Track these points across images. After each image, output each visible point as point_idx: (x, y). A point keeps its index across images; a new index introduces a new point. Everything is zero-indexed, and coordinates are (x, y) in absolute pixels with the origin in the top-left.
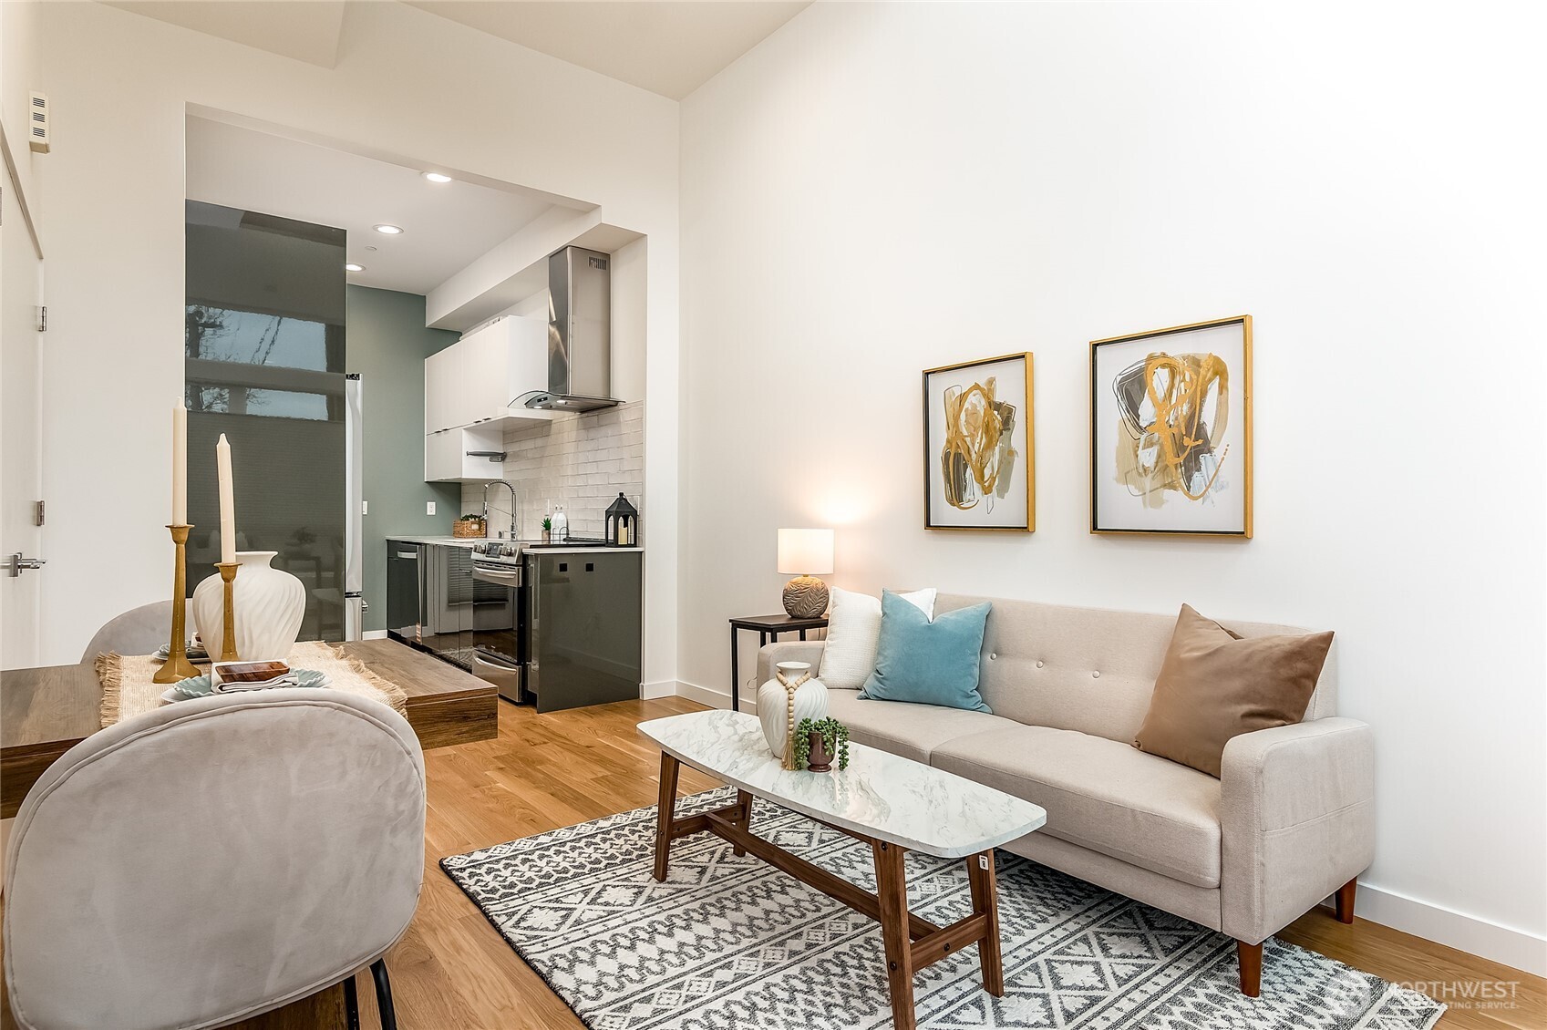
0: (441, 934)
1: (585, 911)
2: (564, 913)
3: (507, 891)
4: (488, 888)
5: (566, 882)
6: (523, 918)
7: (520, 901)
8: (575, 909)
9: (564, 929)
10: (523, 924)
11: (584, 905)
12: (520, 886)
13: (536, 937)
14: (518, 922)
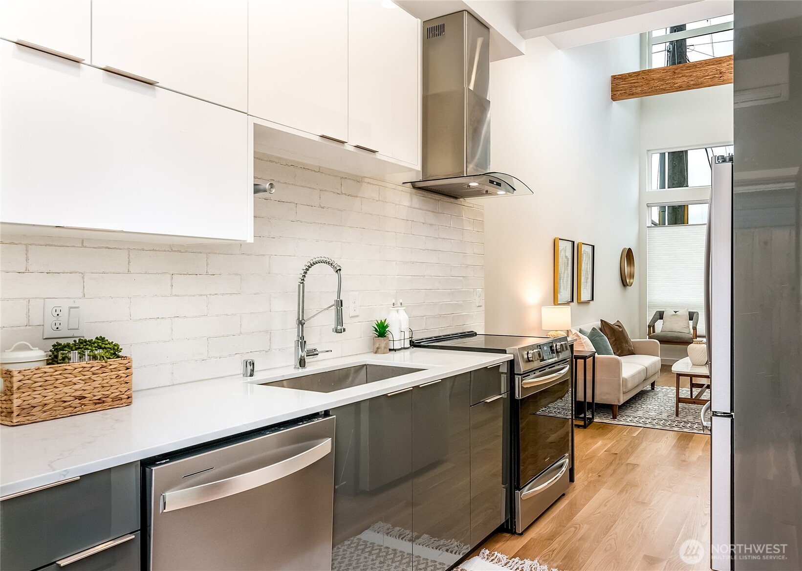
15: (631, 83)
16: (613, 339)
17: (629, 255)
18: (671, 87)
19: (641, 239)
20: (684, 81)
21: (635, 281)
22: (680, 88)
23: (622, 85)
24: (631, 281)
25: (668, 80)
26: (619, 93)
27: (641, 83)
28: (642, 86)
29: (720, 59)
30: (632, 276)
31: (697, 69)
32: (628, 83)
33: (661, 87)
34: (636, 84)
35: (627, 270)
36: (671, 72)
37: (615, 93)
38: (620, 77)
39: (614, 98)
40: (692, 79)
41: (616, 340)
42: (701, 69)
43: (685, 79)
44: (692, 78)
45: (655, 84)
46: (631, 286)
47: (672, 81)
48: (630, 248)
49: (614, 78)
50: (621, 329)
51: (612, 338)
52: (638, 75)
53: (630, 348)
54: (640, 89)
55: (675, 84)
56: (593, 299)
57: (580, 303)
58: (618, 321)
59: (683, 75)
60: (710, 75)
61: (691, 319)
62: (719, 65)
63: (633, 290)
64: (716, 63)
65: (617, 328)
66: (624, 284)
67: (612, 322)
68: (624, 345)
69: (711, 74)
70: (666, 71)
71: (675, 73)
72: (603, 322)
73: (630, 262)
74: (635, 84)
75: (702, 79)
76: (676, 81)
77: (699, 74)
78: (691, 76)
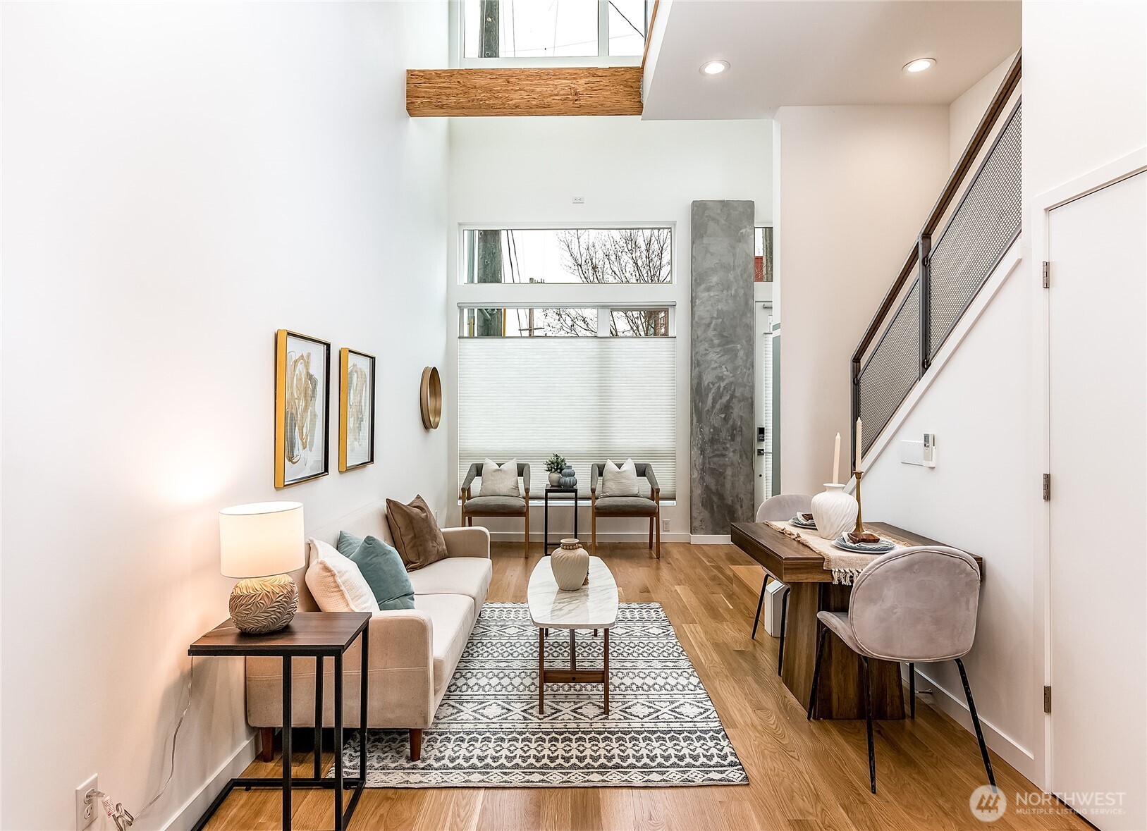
0: (749, 722)
1: (665, 708)
2: (677, 710)
3: (703, 735)
4: (715, 741)
5: (664, 729)
6: (701, 714)
7: (698, 725)
8: (670, 710)
9: (682, 701)
10: (702, 710)
11: (663, 710)
12: (694, 736)
13: (699, 702)
14: (705, 712)
15: (439, 88)
16: (410, 537)
17: (433, 379)
18: (503, 104)
19: (451, 355)
20: (523, 98)
21: (443, 420)
22: (516, 107)
23: (425, 89)
24: (437, 419)
25: (498, 91)
26: (419, 101)
27: (455, 91)
28: (457, 94)
29: (575, 72)
30: (438, 412)
31: (543, 82)
32: (435, 87)
33: (487, 102)
34: (448, 91)
35: (430, 403)
36: (503, 80)
37: (414, 100)
38: (422, 74)
39: (412, 110)
40: (535, 96)
41: (415, 537)
42: (548, 82)
43: (524, 95)
44: (534, 94)
45: (478, 95)
46: (436, 428)
47: (504, 94)
48: (434, 368)
49: (411, 74)
50: (423, 515)
51: (408, 535)
52: (451, 76)
53: (440, 549)
54: (453, 100)
55: (508, 100)
56: (372, 460)
57: (346, 470)
58: (418, 497)
59: (522, 87)
60: (562, 95)
61: (520, 474)
62: (575, 81)
63: (438, 434)
64: (569, 77)
65: (417, 514)
66: (427, 425)
67: (405, 500)
68: (431, 544)
69: (562, 92)
70: (494, 77)
71: (508, 82)
72: (391, 504)
73: (435, 390)
74: (445, 91)
75: (549, 99)
76: (511, 96)
77: (545, 89)
78: (533, 91)
